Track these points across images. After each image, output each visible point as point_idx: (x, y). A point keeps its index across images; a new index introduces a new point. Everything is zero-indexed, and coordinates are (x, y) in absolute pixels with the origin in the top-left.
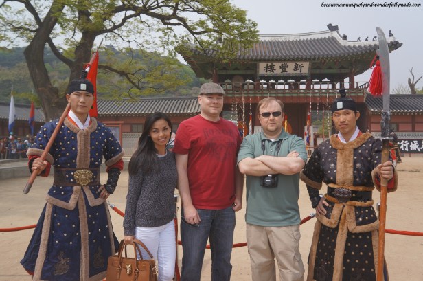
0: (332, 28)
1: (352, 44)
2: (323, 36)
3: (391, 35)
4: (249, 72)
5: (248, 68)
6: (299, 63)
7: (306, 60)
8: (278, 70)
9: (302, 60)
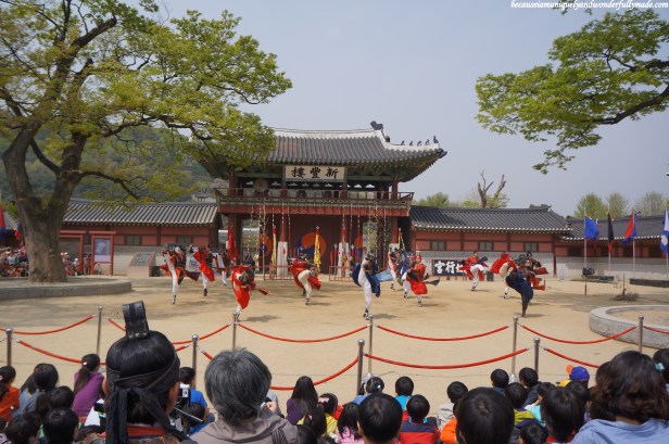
0: (376, 126)
1: (395, 148)
2: (365, 135)
3: (436, 141)
4: (274, 176)
5: (273, 171)
6: (333, 168)
7: (340, 165)
8: (308, 175)
9: (335, 164)
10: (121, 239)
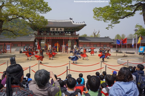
0: (71, 19)
1: (75, 24)
2: (68, 21)
3: (84, 22)
4: (48, 30)
5: (48, 29)
6: (61, 28)
7: (63, 28)
8: (55, 30)
9: (62, 28)
10: (13, 45)
